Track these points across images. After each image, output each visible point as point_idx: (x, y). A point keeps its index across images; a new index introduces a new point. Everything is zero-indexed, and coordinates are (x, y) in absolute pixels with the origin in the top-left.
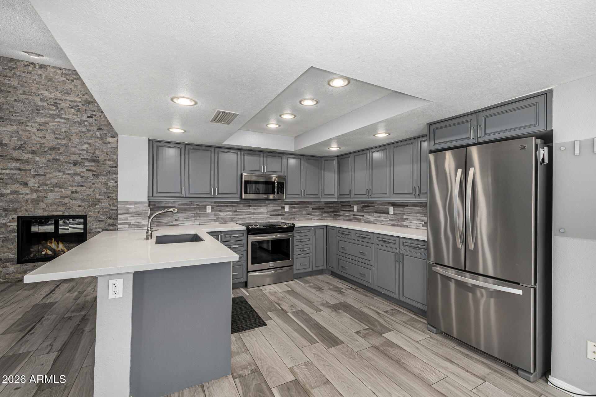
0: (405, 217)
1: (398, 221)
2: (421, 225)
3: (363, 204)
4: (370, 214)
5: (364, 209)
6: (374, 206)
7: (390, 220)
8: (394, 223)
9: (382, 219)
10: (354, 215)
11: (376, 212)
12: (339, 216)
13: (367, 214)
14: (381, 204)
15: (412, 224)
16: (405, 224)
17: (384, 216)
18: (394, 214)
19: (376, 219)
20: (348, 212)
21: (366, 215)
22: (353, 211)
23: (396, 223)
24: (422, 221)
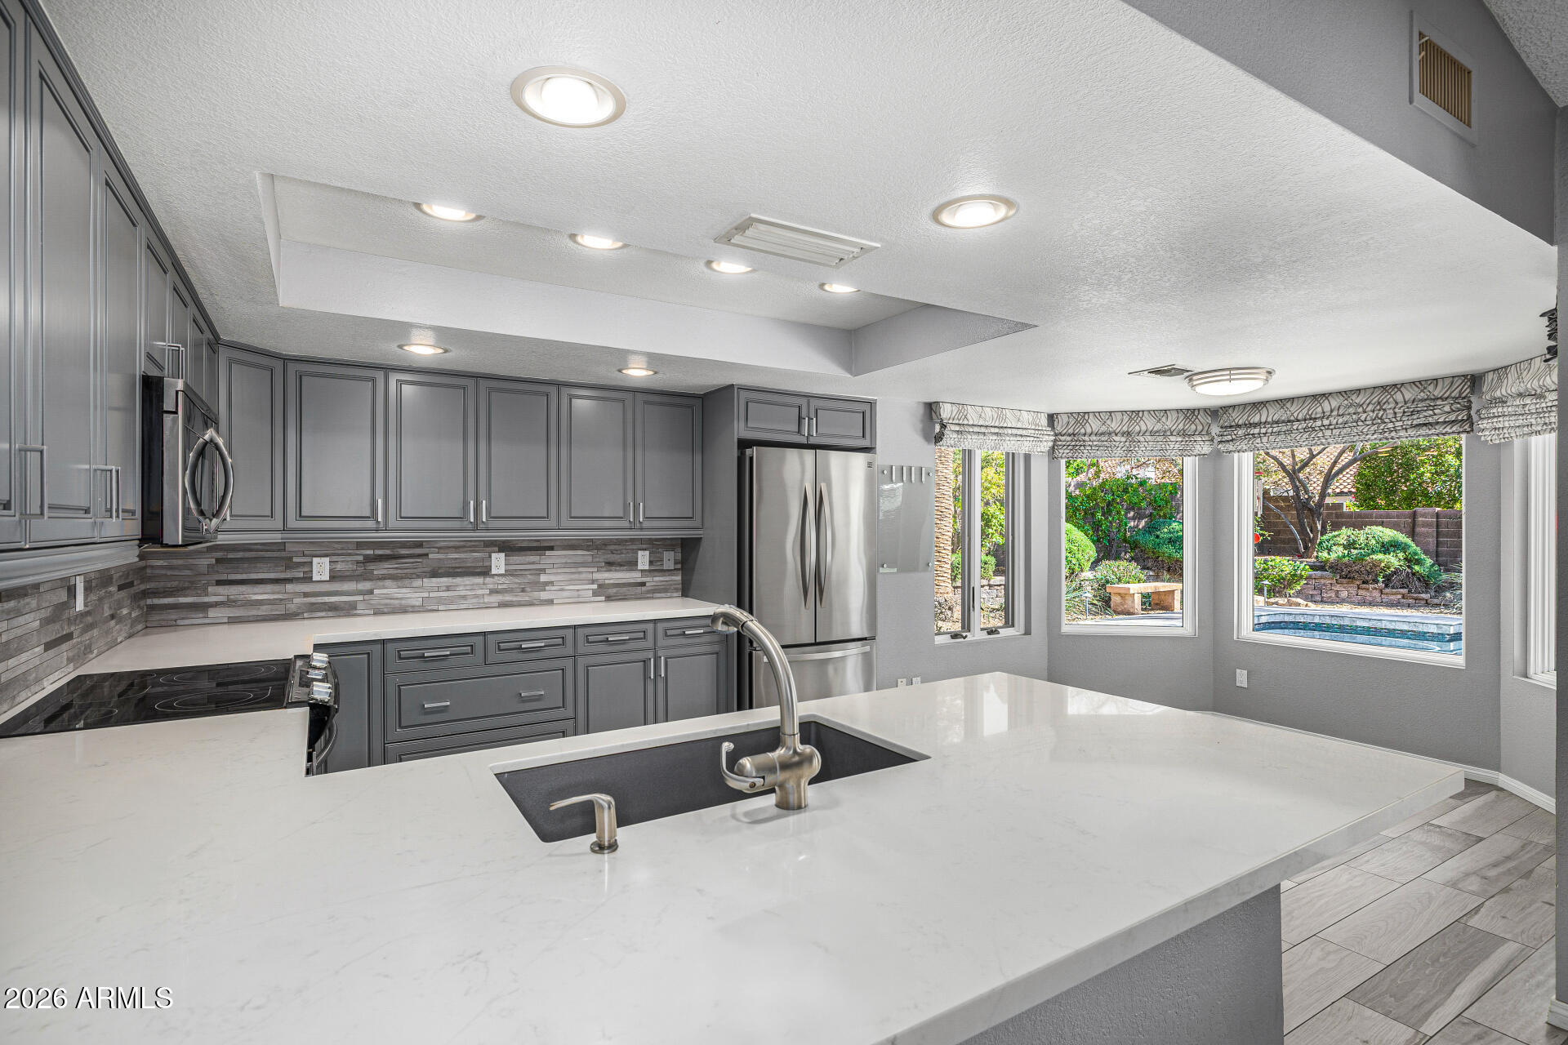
0: (543, 578)
1: (523, 590)
2: (591, 592)
3: (370, 552)
4: (407, 582)
5: (371, 566)
6: (427, 555)
7: (493, 592)
8: (508, 598)
9: (463, 593)
10: (306, 595)
11: (434, 574)
12: (203, 607)
13: (388, 583)
14: (457, 548)
15: (565, 594)
16: (544, 595)
17: (468, 583)
18: (509, 573)
19: (432, 595)
20: (269, 587)
21: (384, 587)
22: (308, 579)
23: (514, 599)
24: (593, 582)
